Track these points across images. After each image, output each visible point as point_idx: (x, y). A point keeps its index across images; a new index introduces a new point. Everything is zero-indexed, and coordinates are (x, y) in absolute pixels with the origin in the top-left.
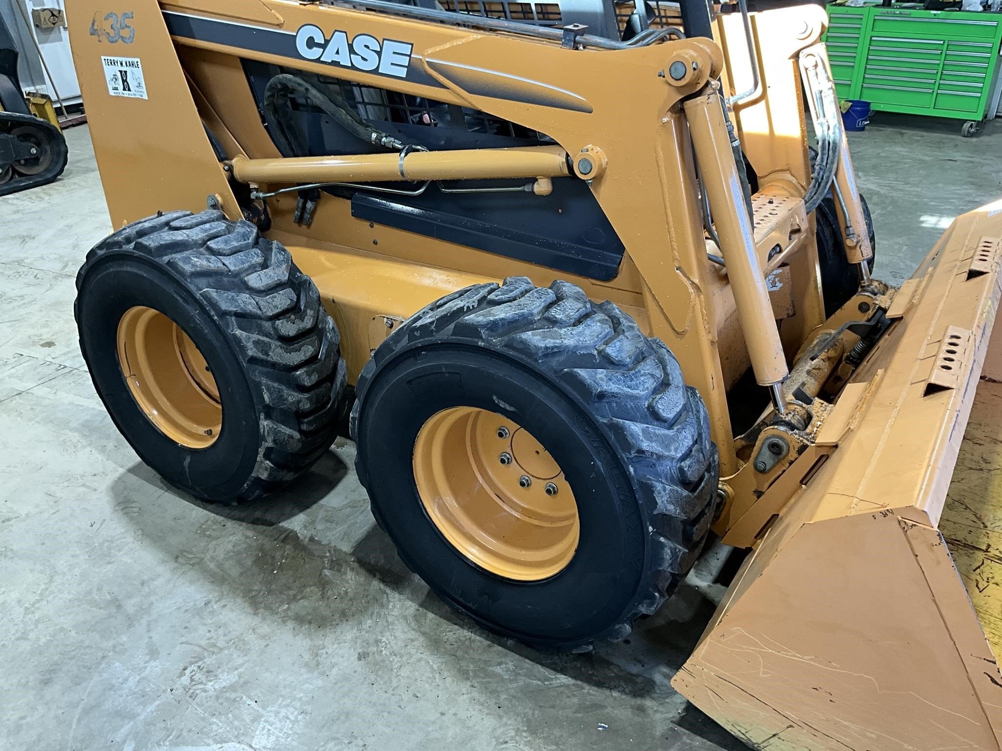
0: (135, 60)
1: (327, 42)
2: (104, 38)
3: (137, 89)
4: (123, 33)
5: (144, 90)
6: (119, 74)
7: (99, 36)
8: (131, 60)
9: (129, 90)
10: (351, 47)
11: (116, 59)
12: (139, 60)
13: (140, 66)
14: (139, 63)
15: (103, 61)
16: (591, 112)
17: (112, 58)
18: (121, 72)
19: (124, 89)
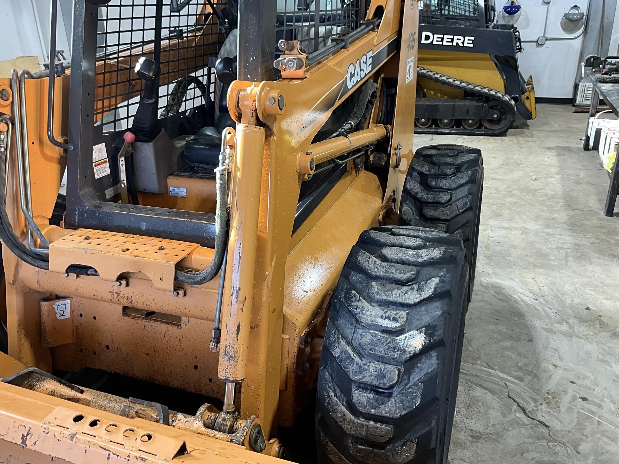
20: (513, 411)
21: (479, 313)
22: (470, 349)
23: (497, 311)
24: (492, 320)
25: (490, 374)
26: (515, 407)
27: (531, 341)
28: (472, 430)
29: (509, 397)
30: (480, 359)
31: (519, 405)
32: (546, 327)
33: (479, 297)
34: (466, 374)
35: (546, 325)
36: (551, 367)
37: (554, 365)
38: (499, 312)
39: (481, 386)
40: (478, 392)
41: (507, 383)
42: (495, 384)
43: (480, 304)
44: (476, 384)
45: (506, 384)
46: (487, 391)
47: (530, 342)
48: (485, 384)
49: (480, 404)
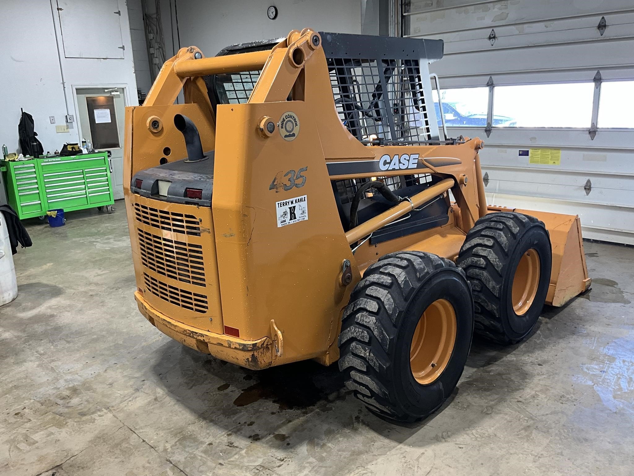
0: (303, 197)
1: (391, 161)
2: (281, 190)
3: (301, 216)
4: (297, 182)
5: (307, 215)
6: (288, 211)
7: (277, 188)
8: (299, 198)
9: (295, 218)
10: (399, 160)
11: (287, 201)
12: (306, 196)
13: (306, 200)
14: (306, 198)
15: (277, 205)
16: (461, 163)
17: (285, 201)
18: (290, 208)
19: (291, 219)
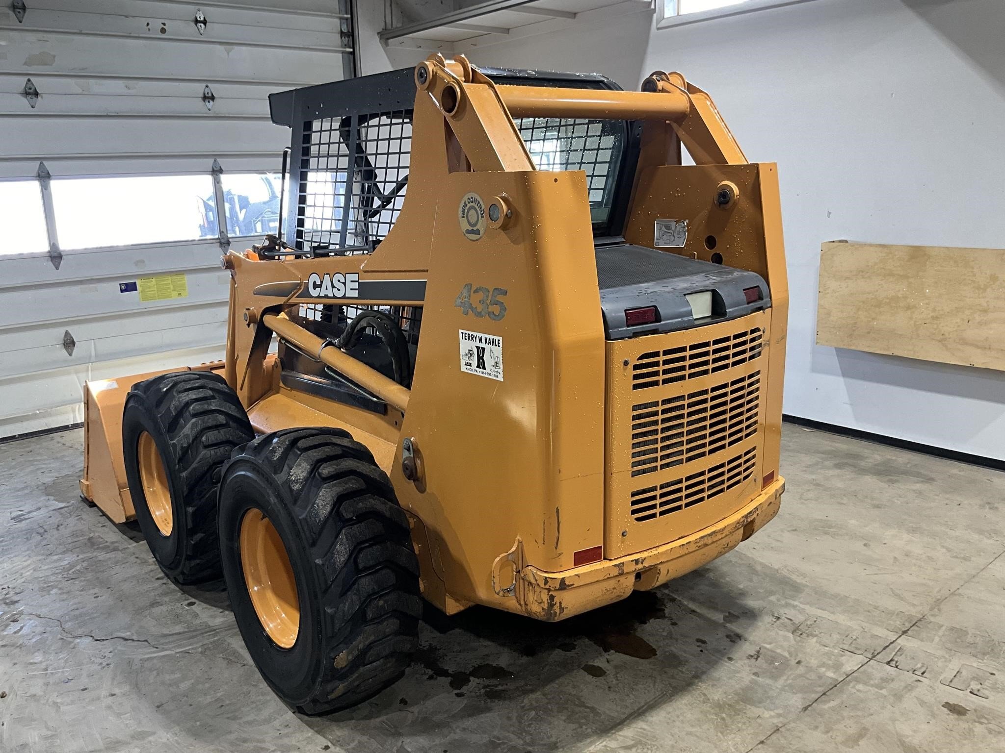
20: (135, 634)
21: (252, 700)
22: (221, 655)
23: (235, 718)
24: (228, 702)
25: (179, 646)
26: (135, 638)
27: (158, 707)
28: (162, 605)
29: (146, 641)
30: (201, 653)
31: (133, 640)
32: (151, 738)
33: (277, 723)
34: (202, 633)
35: (150, 742)
36: (116, 691)
37: (115, 695)
38: (228, 718)
39: (180, 633)
40: (178, 628)
41: (155, 649)
42: (169, 642)
43: (266, 713)
44: (184, 632)
45: (157, 648)
46: (171, 633)
47: (159, 704)
48: (176, 637)
49: (169, 622)
